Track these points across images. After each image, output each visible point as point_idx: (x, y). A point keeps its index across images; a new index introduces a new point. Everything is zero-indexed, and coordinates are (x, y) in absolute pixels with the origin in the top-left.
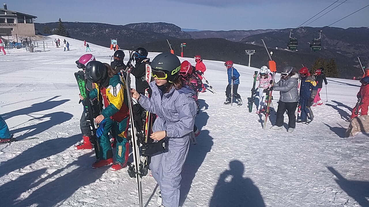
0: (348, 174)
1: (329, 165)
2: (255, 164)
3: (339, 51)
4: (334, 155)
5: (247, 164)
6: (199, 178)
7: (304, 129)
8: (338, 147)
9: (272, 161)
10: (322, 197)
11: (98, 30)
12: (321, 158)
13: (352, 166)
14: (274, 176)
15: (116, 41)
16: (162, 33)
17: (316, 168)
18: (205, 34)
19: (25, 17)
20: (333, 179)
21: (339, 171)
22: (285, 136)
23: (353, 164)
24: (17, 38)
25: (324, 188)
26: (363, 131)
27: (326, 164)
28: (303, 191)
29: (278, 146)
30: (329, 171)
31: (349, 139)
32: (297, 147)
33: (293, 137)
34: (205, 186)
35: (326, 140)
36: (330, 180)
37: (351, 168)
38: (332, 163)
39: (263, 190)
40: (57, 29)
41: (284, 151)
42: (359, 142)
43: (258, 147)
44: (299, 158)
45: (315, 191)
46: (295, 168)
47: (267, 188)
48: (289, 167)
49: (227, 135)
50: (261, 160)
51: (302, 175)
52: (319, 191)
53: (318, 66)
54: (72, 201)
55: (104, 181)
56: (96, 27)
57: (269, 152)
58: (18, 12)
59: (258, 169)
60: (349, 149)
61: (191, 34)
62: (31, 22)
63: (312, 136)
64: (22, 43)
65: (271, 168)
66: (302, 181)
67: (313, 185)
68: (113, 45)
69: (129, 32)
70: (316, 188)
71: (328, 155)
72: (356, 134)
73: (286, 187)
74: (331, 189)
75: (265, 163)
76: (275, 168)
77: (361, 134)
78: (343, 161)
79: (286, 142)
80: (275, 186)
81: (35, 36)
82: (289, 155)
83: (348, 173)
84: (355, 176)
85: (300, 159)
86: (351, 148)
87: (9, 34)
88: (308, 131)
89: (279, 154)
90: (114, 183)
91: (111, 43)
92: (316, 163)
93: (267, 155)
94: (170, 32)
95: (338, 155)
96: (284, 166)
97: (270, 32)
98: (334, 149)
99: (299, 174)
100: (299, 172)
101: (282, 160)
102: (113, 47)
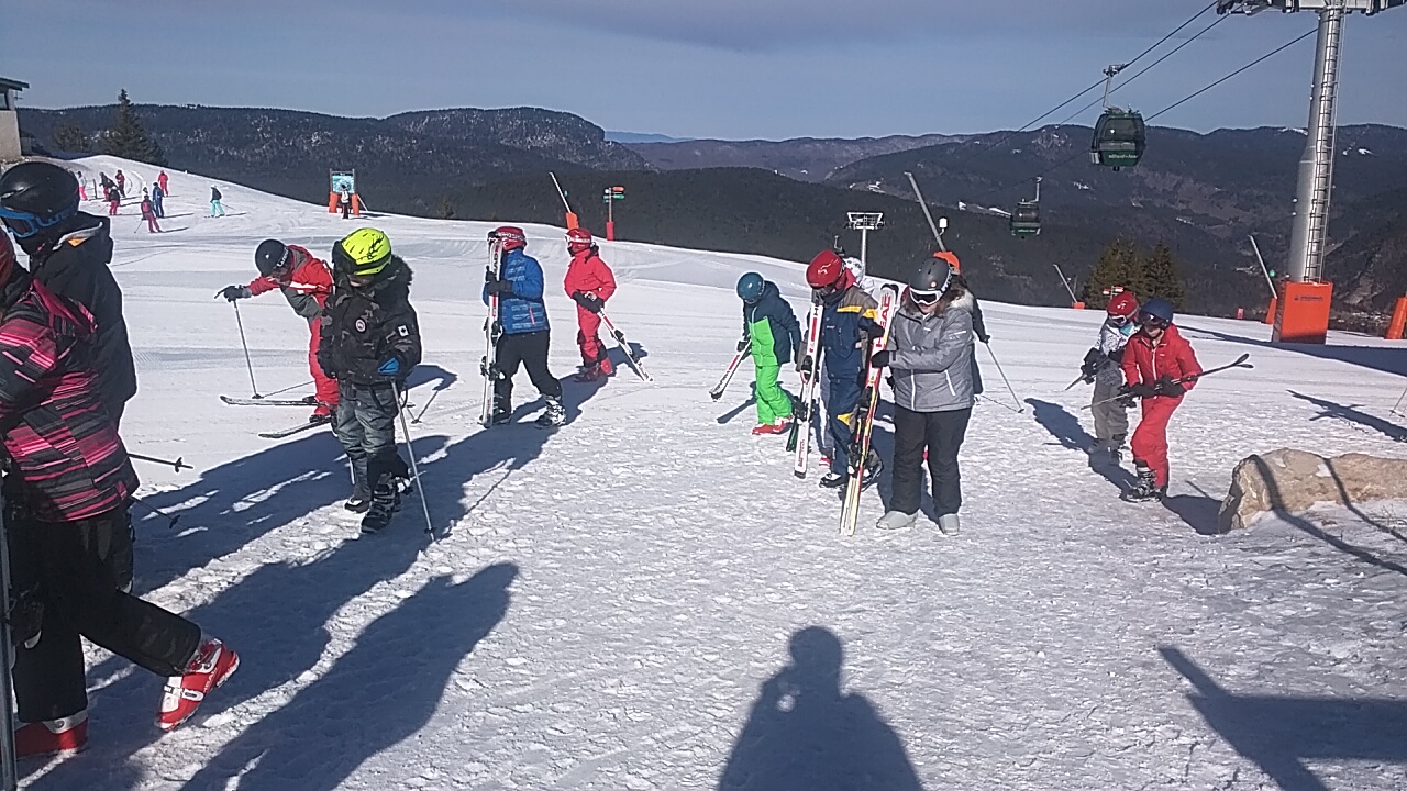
0: (1234, 670)
1: (1165, 639)
2: (892, 646)
3: (1183, 213)
4: (1182, 602)
6: (681, 711)
7: (1067, 504)
8: (1194, 570)
9: (955, 633)
10: (1141, 765)
12: (1133, 613)
13: (1247, 642)
14: (965, 689)
15: (350, 180)
16: (532, 147)
17: (1117, 654)
18: (697, 153)
20: (1181, 692)
21: (1199, 661)
22: (1001, 533)
23: (1249, 633)
25: (1151, 729)
26: (1278, 506)
27: (1155, 637)
28: (1073, 744)
29: (976, 574)
30: (1166, 663)
31: (1230, 538)
32: (1045, 575)
33: (1029, 538)
34: (702, 740)
35: (1150, 546)
36: (1169, 699)
37: (1244, 647)
38: (1175, 632)
39: (925, 745)
40: (110, 133)
41: (999, 592)
42: (1265, 549)
43: (901, 577)
44: (1053, 618)
46: (1041, 655)
47: (938, 739)
48: (1017, 652)
49: (786, 537)
50: (914, 627)
51: (1068, 681)
52: (1132, 743)
53: (1113, 270)
56: (271, 125)
57: (944, 599)
59: (902, 665)
60: (1232, 577)
61: (641, 153)
62: (3, 104)
63: (1097, 531)
65: (954, 657)
66: (1070, 704)
67: (1109, 718)
68: (341, 195)
69: (402, 145)
70: (1122, 731)
71: (1161, 603)
72: (1254, 519)
73: (1010, 730)
74: (1174, 731)
75: (929, 642)
76: (968, 659)
77: (1272, 521)
78: (1213, 625)
79: (1002, 556)
80: (968, 728)
82: (1018, 608)
83: (1231, 666)
84: (1257, 677)
85: (1059, 619)
86: (1238, 574)
88: (1085, 513)
89: (980, 603)
91: (329, 188)
92: (1117, 635)
93: (936, 609)
94: (563, 146)
95: (1194, 602)
96: (998, 649)
97: (936, 146)
98: (1181, 580)
99: (1057, 678)
100: (1055, 670)
101: (990, 626)
102: (339, 201)
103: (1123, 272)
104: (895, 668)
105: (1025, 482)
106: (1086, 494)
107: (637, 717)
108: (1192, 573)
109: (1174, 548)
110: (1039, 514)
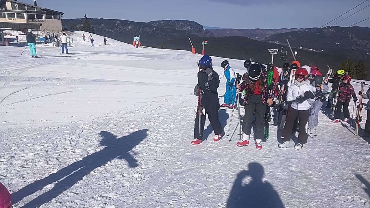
1: (358, 172)
2: (278, 167)
3: (368, 52)
4: (363, 162)
5: (270, 167)
6: (221, 179)
7: (329, 133)
9: (296, 165)
10: (349, 206)
11: (122, 27)
12: (348, 164)
14: (298, 181)
15: (139, 38)
16: (184, 30)
17: (343, 175)
18: (228, 32)
19: (53, 13)
20: (362, 187)
21: (368, 179)
24: (45, 33)
25: (352, 197)
27: (354, 171)
28: (329, 199)
30: (357, 179)
32: (322, 152)
33: (318, 141)
34: (226, 187)
35: (354, 146)
36: (358, 189)
38: (361, 171)
39: (287, 195)
40: (82, 25)
41: (309, 155)
44: (324, 164)
45: (342, 199)
46: (320, 173)
47: (290, 193)
48: (313, 172)
50: (284, 163)
51: (328, 181)
52: (347, 200)
53: (345, 67)
54: (97, 195)
55: (127, 177)
56: (120, 24)
57: (293, 156)
58: (47, 8)
59: (281, 173)
61: (212, 32)
62: (58, 18)
63: (338, 141)
65: (295, 172)
66: (328, 188)
67: (340, 192)
68: (136, 42)
69: (151, 29)
70: (344, 197)
71: (357, 162)
73: (311, 193)
74: (359, 198)
75: (288, 167)
76: (299, 173)
79: (310, 146)
80: (299, 191)
81: (62, 32)
82: (314, 160)
85: (326, 164)
87: (38, 30)
88: (334, 135)
89: (303, 158)
90: (136, 179)
91: (133, 40)
92: (343, 170)
93: (291, 159)
94: (192, 30)
95: (367, 163)
96: (308, 171)
97: (295, 31)
99: (325, 180)
100: (324, 178)
101: (306, 164)
102: (136, 43)
104: (278, 174)
106: (335, 130)
107: (209, 180)
108: (366, 155)
110: (320, 135)
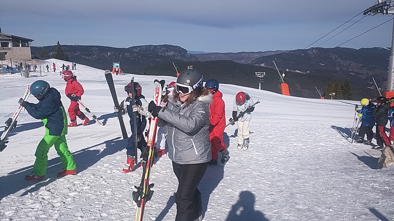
1: (370, 205)
2: (283, 206)
3: (352, 72)
5: (274, 207)
7: (330, 159)
8: (374, 181)
11: (99, 54)
12: (357, 196)
15: (118, 65)
16: (167, 55)
17: (355, 210)
18: (213, 56)
19: (20, 40)
21: (383, 213)
22: (311, 168)
24: (11, 62)
27: (366, 204)
29: (306, 182)
31: (383, 171)
32: (327, 182)
35: (358, 173)
40: (55, 53)
43: (283, 183)
44: (332, 197)
46: (331, 210)
48: (323, 209)
49: (246, 170)
56: (97, 50)
58: (14, 35)
60: (387, 184)
61: (197, 56)
62: (27, 45)
63: (341, 168)
64: (17, 68)
65: (303, 211)
69: (132, 55)
71: (366, 192)
72: (390, 165)
75: (295, 205)
76: (308, 211)
81: (31, 60)
82: (320, 194)
85: (334, 198)
86: (388, 183)
87: (3, 59)
89: (309, 192)
91: (112, 67)
94: (176, 55)
95: (376, 192)
96: (317, 208)
97: (280, 53)
98: (371, 185)
100: (337, 216)
101: (313, 200)
102: (115, 70)
103: (335, 89)
104: (285, 214)
105: (316, 152)
106: (335, 156)
108: (373, 182)
109: (366, 174)
